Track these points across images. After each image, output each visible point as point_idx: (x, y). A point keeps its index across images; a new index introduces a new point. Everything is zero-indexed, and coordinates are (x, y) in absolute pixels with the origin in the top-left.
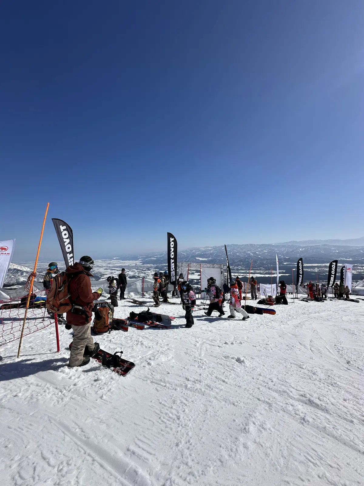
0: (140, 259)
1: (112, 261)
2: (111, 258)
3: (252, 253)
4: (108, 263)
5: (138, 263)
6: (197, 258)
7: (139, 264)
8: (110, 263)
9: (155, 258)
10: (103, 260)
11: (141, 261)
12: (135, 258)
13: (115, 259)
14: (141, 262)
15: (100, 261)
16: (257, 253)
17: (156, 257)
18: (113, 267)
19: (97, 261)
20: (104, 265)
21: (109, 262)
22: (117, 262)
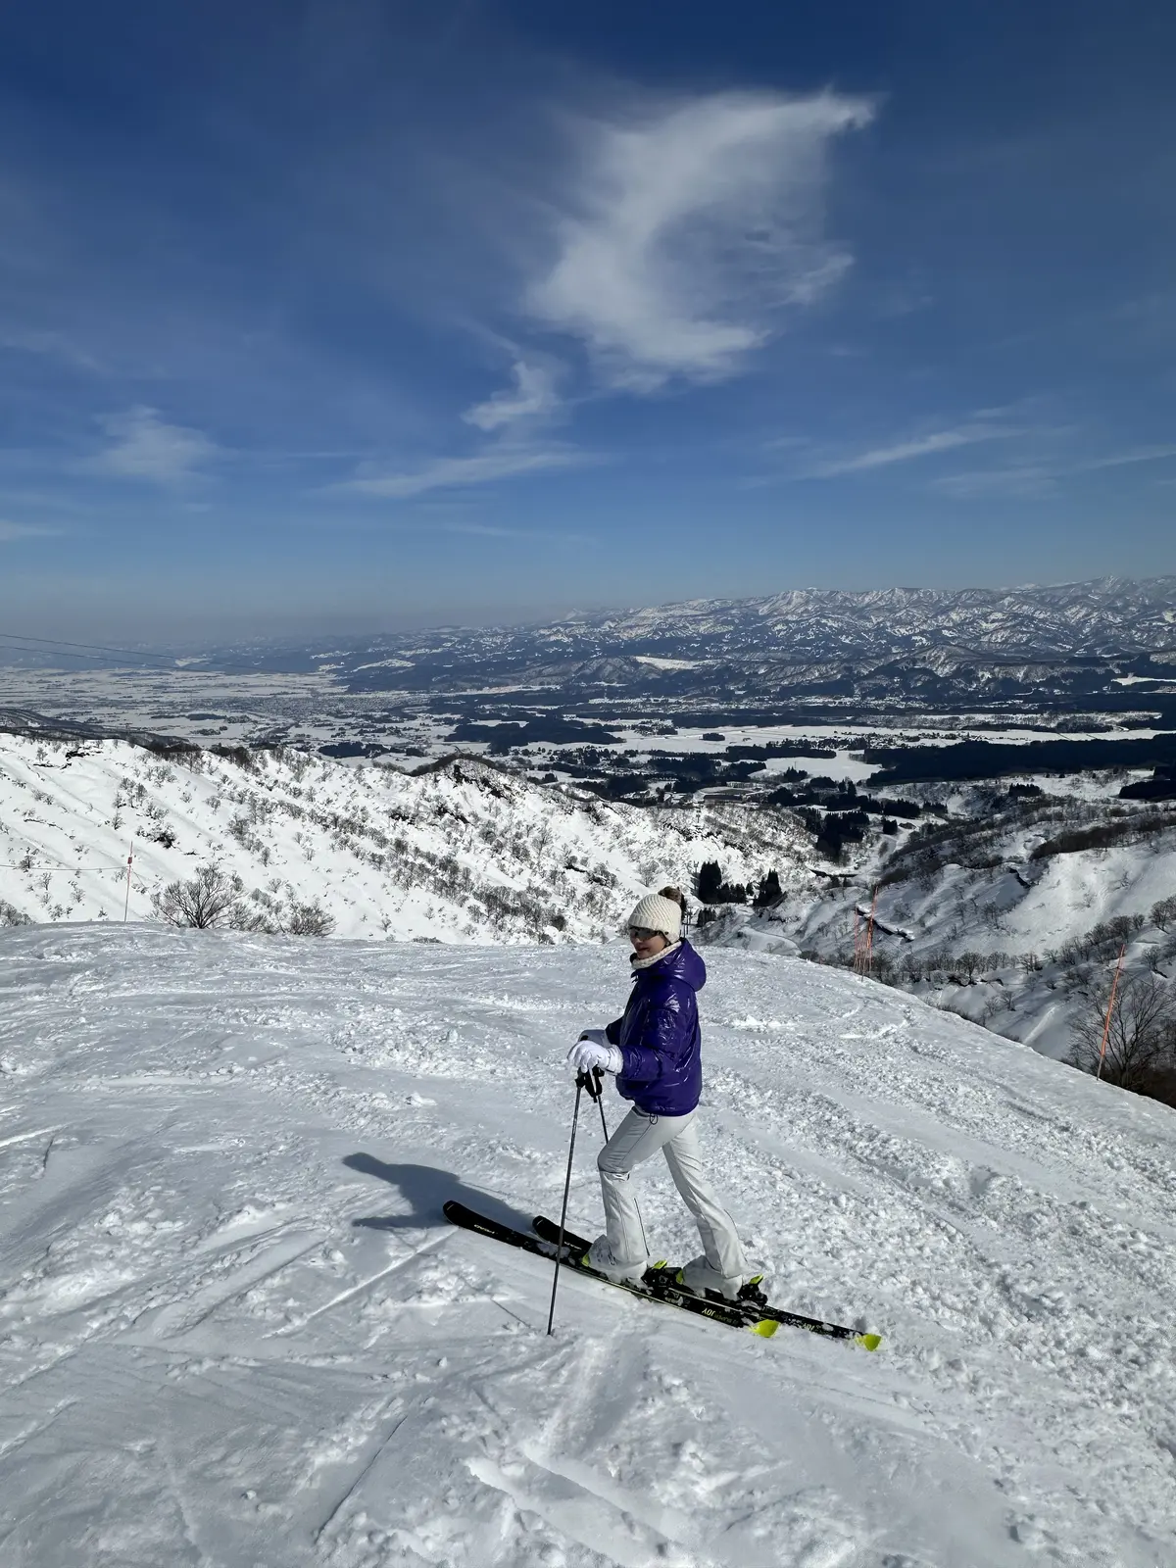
0: (327, 667)
1: (171, 679)
2: (161, 662)
3: (922, 633)
4: (155, 687)
5: (321, 682)
6: (641, 659)
7: (330, 690)
8: (163, 688)
9: (403, 658)
10: (117, 671)
11: (332, 677)
12: (297, 661)
13: (183, 669)
14: (334, 683)
15: (103, 676)
16: (945, 633)
17: (409, 654)
18: (194, 705)
19: (88, 677)
20: (138, 697)
21: (157, 681)
22: (203, 682)
